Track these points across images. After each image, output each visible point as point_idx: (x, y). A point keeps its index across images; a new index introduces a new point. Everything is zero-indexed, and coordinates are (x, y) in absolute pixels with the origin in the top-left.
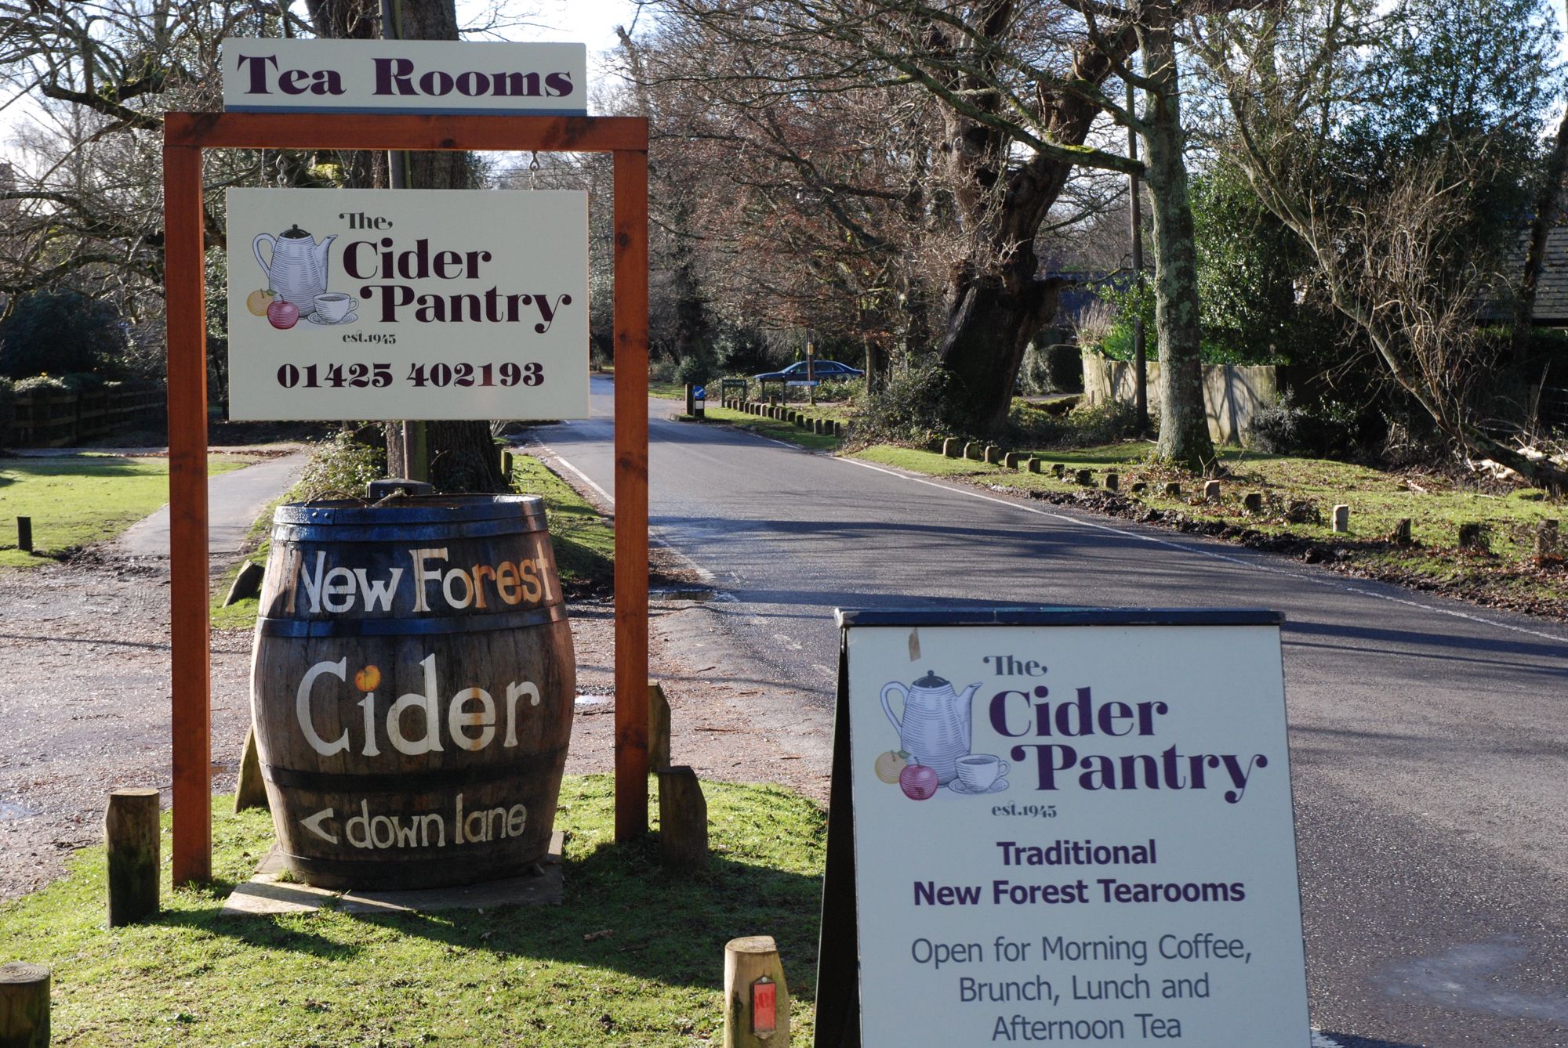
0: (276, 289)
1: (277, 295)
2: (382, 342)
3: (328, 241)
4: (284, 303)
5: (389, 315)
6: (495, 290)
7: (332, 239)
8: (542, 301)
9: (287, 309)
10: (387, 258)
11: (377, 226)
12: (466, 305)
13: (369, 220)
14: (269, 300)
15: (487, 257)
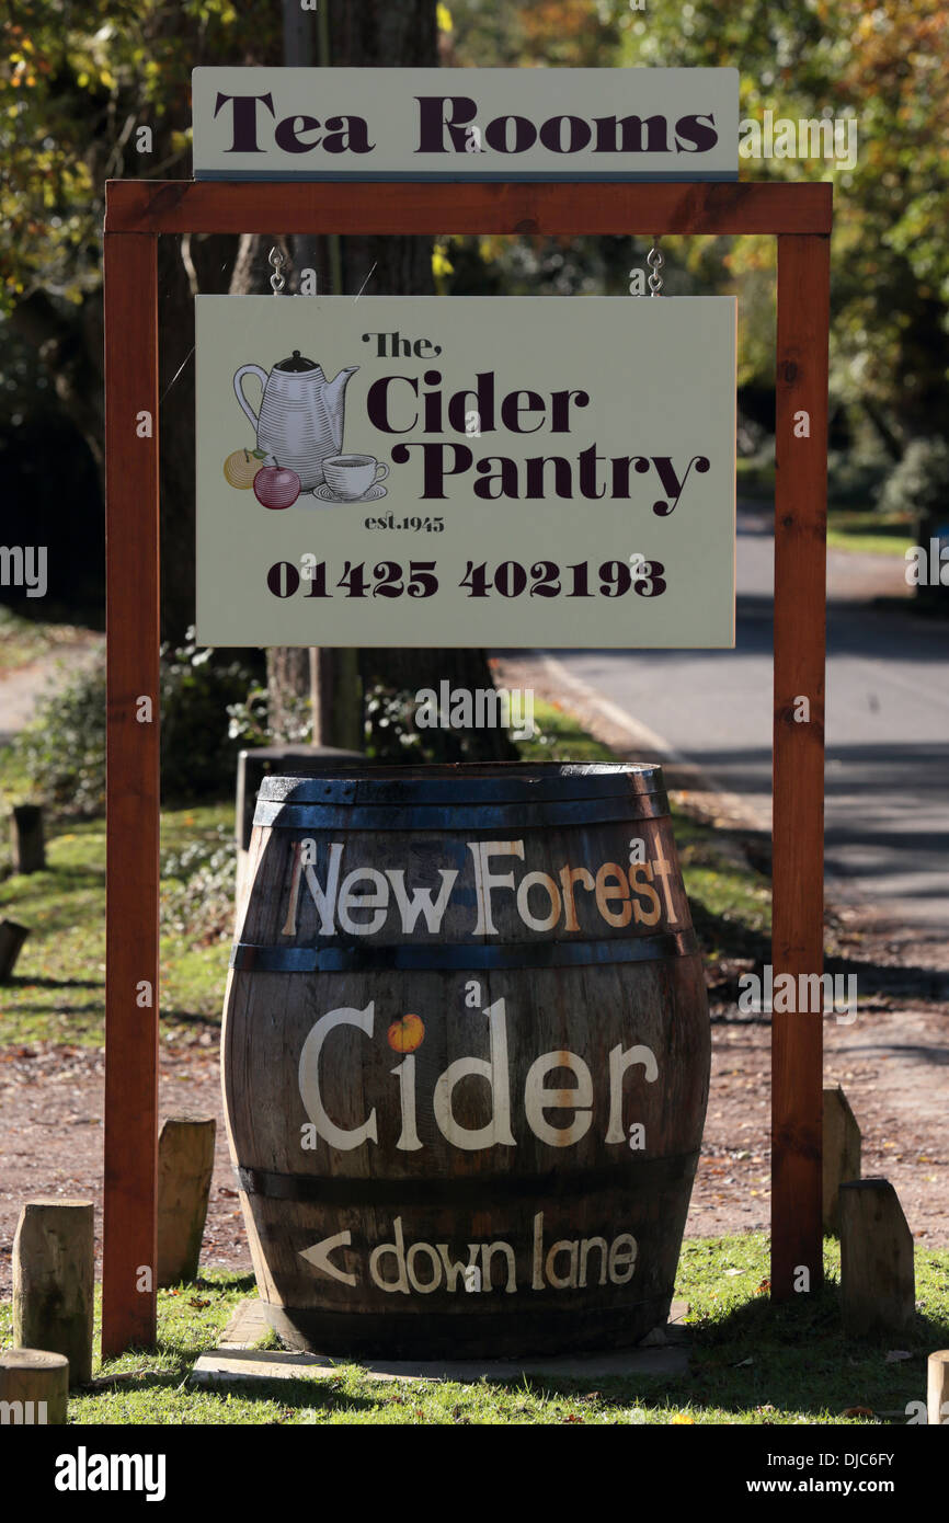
0: (267, 448)
1: (269, 458)
2: (423, 530)
3: (344, 375)
4: (279, 469)
5: (433, 488)
6: (593, 449)
7: (351, 373)
8: (664, 466)
9: (284, 479)
10: (433, 401)
11: (418, 353)
12: (549, 473)
13: (407, 343)
14: (256, 465)
15: (583, 400)
